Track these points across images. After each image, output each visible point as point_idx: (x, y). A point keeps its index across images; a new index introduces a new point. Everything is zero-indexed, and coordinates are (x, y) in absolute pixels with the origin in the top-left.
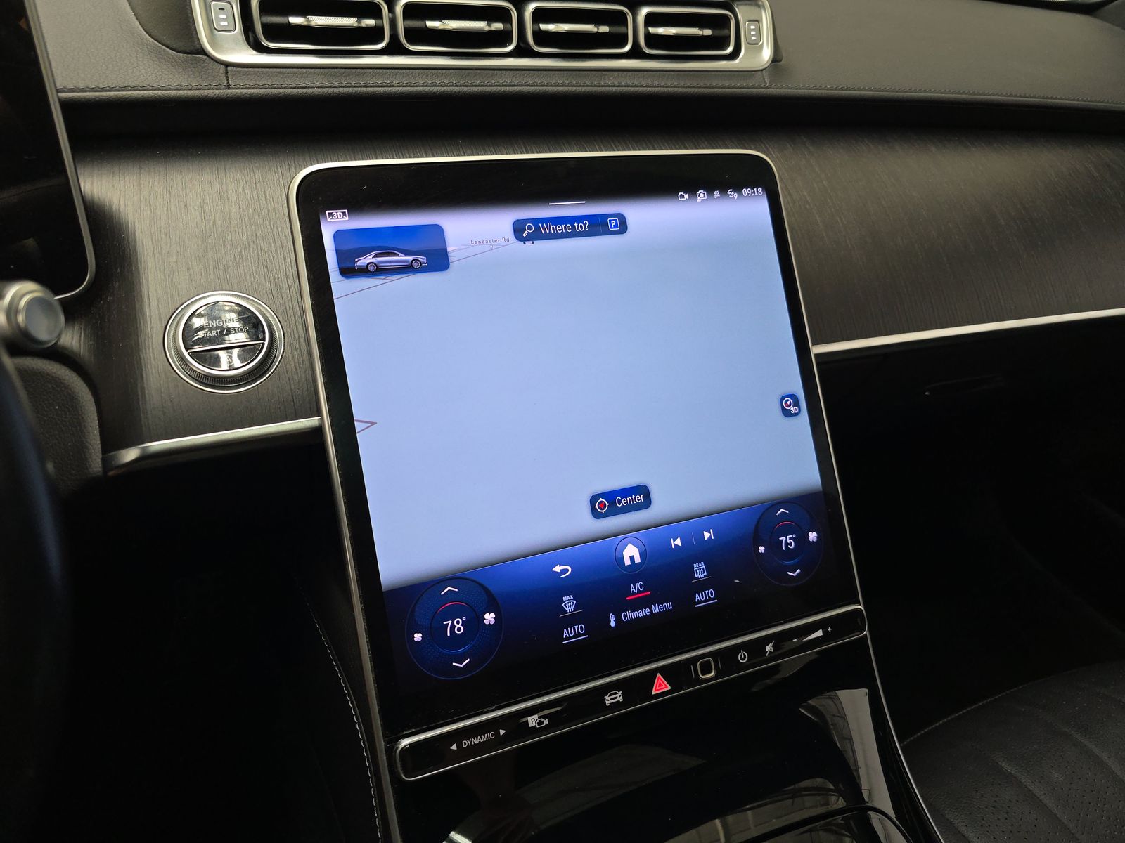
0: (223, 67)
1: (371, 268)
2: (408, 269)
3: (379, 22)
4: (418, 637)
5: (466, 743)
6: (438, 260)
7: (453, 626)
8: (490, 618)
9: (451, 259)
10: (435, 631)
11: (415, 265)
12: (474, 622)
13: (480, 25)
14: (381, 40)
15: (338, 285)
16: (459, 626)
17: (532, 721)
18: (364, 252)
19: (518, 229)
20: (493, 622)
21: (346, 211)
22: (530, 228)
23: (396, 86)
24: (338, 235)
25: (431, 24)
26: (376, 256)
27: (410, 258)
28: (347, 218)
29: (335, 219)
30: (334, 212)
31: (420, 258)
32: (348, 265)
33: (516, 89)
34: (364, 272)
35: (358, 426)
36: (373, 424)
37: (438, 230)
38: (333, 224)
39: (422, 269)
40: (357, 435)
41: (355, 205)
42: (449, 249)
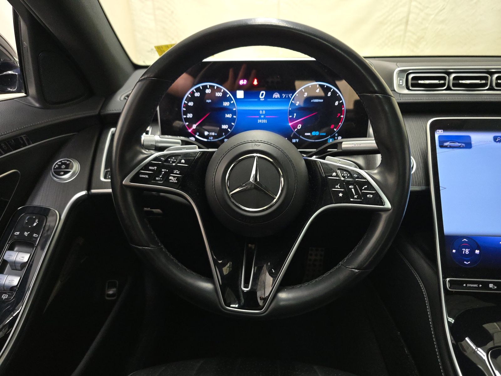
0: (399, 95)
1: (448, 146)
2: (459, 147)
3: (445, 82)
4: (454, 251)
5: (468, 285)
6: (468, 145)
7: (465, 251)
8: (477, 252)
9: (472, 146)
10: (459, 251)
11: (461, 146)
12: (472, 251)
13: (478, 81)
14: (445, 86)
15: (438, 150)
16: (467, 251)
17: (491, 286)
18: (446, 142)
19: (495, 139)
20: (478, 253)
21: (442, 130)
22: (499, 139)
23: (449, 99)
24: (440, 137)
25: (460, 82)
26: (450, 143)
27: (460, 144)
28: (442, 132)
29: (439, 132)
30: (439, 130)
31: (463, 144)
32: (441, 145)
33: (488, 100)
34: (446, 147)
35: (441, 188)
36: (445, 188)
37: (469, 137)
38: (439, 133)
39: (463, 148)
40: (441, 191)
41: (445, 129)
42: (472, 143)
